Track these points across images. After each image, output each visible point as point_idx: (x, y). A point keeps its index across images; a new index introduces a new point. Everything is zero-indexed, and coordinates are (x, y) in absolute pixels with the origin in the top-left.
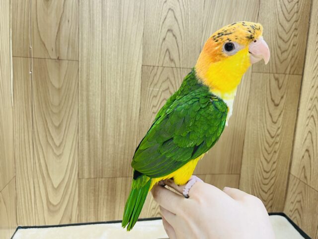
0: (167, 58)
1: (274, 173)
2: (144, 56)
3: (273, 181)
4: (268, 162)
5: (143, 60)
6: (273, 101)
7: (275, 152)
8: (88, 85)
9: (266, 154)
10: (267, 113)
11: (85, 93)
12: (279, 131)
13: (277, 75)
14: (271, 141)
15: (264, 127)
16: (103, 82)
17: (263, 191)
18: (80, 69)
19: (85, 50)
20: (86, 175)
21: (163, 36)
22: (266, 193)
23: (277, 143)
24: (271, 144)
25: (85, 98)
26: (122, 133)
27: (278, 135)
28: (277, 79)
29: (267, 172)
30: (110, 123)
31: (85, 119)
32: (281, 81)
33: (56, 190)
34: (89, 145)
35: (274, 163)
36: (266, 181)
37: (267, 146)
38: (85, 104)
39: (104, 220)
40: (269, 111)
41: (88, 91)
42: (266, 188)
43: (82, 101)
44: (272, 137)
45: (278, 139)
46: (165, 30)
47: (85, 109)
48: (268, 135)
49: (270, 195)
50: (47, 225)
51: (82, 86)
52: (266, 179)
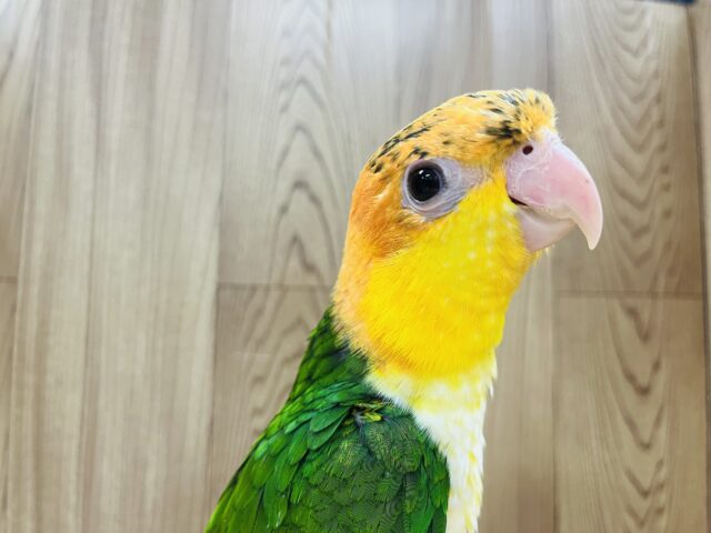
0: (294, 263)
2: (224, 259)
5: (221, 269)
6: (631, 378)
8: (42, 352)
11: (30, 379)
13: (631, 301)
14: (642, 506)
16: (91, 341)
18: (19, 307)
19: (38, 249)
21: (280, 199)
23: (660, 511)
25: (29, 395)
26: (149, 507)
27: (661, 486)
28: (632, 313)
30: (110, 473)
31: (29, 463)
38: (28, 413)
41: (41, 370)
43: (20, 403)
44: (645, 494)
45: (663, 498)
46: (284, 186)
47: (28, 428)
51: (22, 358)
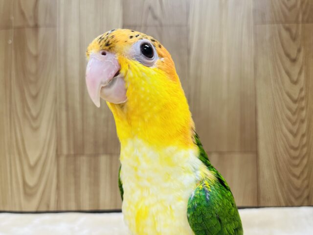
1: (305, 150)
3: (305, 161)
4: (295, 136)
7: (302, 121)
9: (290, 124)
12: (303, 93)
15: (281, 89)
17: (294, 175)
20: (65, 151)
22: (298, 178)
24: (294, 110)
29: (295, 149)
32: (294, 31)
33: (32, 168)
34: (67, 116)
35: (303, 136)
36: (297, 162)
37: (289, 113)
39: (87, 209)
40: (285, 68)
42: (297, 171)
48: (288, 99)
49: (304, 180)
50: (24, 210)
52: (295, 158)
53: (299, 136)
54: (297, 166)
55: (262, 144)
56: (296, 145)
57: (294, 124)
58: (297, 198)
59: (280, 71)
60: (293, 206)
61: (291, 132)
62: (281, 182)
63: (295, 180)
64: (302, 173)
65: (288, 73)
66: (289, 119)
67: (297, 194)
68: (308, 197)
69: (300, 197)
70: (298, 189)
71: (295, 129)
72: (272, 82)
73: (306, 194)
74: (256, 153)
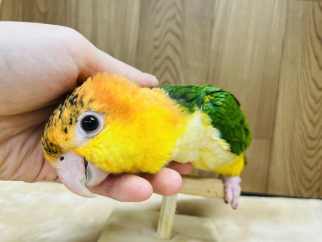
4: (314, 125)
9: (311, 113)
10: (312, 55)
15: (307, 74)
17: (307, 166)
22: (311, 169)
24: (318, 98)
29: (313, 139)
36: (312, 153)
37: (312, 101)
40: (314, 52)
42: (311, 162)
48: (313, 86)
49: (316, 172)
52: (311, 149)
53: (319, 127)
54: (311, 157)
55: (278, 131)
56: (314, 136)
57: (315, 113)
58: (307, 190)
59: (309, 54)
60: (301, 197)
61: (311, 121)
62: (293, 172)
63: (307, 170)
64: (316, 164)
65: (317, 58)
66: (311, 107)
67: (308, 185)
68: (318, 190)
69: (311, 188)
70: (309, 181)
71: (315, 118)
72: (299, 65)
73: (316, 186)
74: (272, 140)
